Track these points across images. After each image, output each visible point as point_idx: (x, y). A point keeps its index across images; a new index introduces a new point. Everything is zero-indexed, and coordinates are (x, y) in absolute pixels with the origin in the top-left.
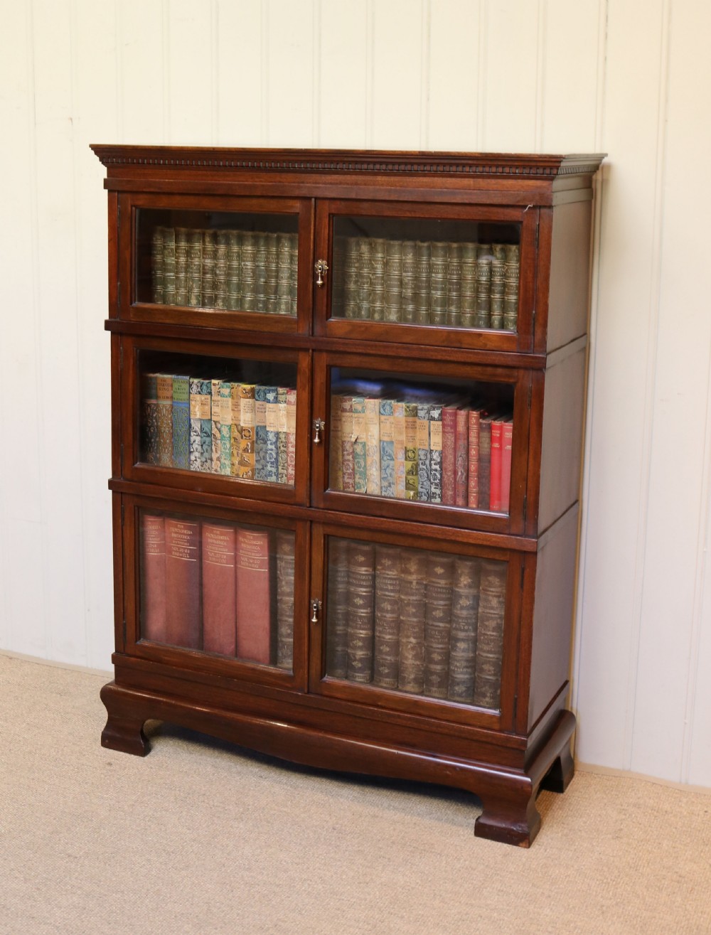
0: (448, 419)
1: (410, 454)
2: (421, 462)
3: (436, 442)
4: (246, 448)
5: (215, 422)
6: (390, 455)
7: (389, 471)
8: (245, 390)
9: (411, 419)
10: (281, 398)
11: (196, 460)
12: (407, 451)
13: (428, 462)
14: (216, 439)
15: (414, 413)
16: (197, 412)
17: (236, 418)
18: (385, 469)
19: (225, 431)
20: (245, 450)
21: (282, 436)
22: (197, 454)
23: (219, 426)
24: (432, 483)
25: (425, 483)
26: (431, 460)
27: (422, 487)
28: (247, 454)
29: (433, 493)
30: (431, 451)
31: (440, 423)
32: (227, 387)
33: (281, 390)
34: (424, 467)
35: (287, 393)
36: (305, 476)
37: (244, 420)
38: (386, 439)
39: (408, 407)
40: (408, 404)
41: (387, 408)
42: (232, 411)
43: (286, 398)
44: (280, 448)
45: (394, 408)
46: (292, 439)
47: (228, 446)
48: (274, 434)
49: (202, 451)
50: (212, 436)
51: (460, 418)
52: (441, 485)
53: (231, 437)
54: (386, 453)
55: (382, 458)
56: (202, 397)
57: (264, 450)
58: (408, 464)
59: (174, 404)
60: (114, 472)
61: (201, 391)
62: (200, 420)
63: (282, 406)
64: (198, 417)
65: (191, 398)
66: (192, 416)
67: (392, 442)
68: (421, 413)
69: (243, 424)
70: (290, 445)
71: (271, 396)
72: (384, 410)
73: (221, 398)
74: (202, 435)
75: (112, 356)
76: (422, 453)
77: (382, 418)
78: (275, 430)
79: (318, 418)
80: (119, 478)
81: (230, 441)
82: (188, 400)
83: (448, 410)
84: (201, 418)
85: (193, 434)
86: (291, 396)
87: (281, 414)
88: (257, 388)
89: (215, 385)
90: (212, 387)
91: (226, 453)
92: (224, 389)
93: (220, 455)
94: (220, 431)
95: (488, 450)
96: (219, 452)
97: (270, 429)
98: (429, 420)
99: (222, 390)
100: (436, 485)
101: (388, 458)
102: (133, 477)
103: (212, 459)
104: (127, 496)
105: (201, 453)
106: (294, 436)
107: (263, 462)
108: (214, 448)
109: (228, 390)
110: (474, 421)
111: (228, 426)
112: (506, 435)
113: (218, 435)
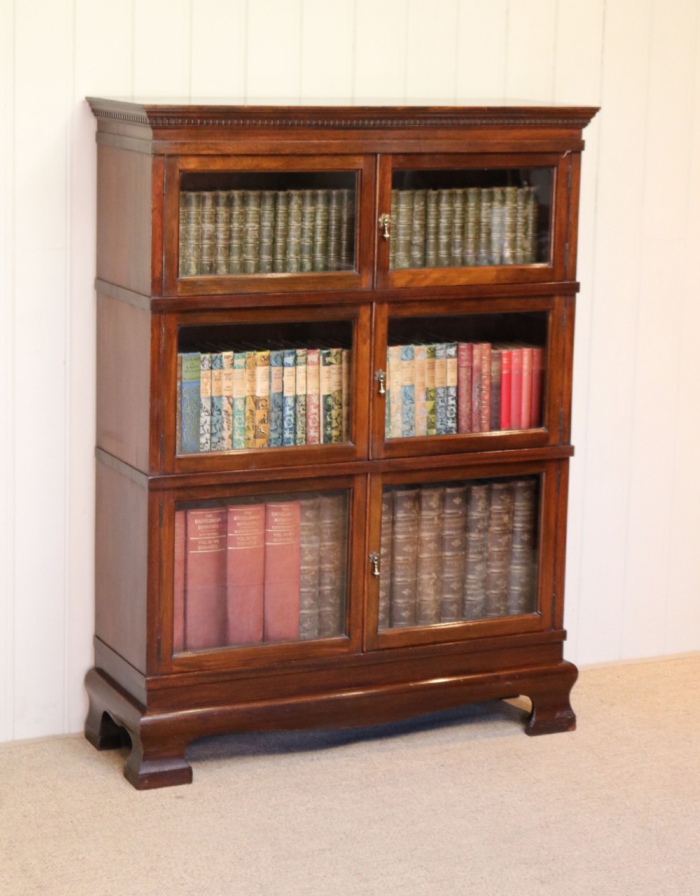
0: (464, 354)
1: (431, 394)
2: (440, 400)
3: (451, 380)
4: (264, 419)
5: (228, 398)
6: (411, 399)
7: (411, 414)
8: (264, 357)
9: (431, 360)
10: (300, 359)
11: (207, 443)
12: (428, 391)
13: (446, 398)
14: (229, 415)
15: (433, 354)
16: (206, 391)
17: (253, 390)
18: (408, 413)
19: (239, 405)
20: (263, 421)
21: (302, 399)
22: (208, 436)
23: (231, 400)
24: (448, 419)
25: (444, 420)
26: (448, 396)
27: (441, 424)
28: (264, 425)
29: (450, 428)
30: (448, 388)
31: (456, 359)
32: (244, 357)
33: (300, 352)
34: (443, 404)
35: (307, 354)
36: (366, 430)
37: (261, 390)
38: (408, 383)
39: (430, 349)
40: (429, 346)
41: (409, 352)
42: (247, 383)
43: (306, 359)
44: (300, 412)
45: (416, 351)
46: (315, 400)
47: (243, 420)
48: (292, 399)
49: (214, 431)
50: (223, 413)
51: (476, 352)
52: (457, 419)
53: (247, 410)
54: (408, 397)
55: (404, 403)
56: (216, 372)
57: (280, 418)
58: (430, 404)
59: (183, 385)
60: (152, 469)
61: (214, 367)
62: (212, 398)
63: (301, 368)
64: (209, 395)
65: (201, 376)
66: (202, 395)
67: (413, 386)
68: (440, 353)
69: (259, 394)
70: (312, 407)
71: (289, 360)
72: (407, 356)
73: (236, 370)
74: (215, 413)
75: (153, 338)
76: (440, 391)
77: (405, 363)
78: (294, 394)
79: (379, 369)
80: (158, 473)
81: (245, 414)
82: (199, 377)
83: (463, 346)
84: (213, 395)
85: (203, 414)
86: (314, 356)
87: (301, 376)
88: (274, 353)
89: (228, 357)
90: (224, 360)
91: (241, 428)
92: (239, 360)
93: (233, 432)
94: (232, 406)
95: (499, 378)
96: (231, 429)
97: (288, 394)
98: (447, 358)
99: (237, 362)
100: (453, 419)
101: (410, 401)
102: (174, 469)
103: (223, 439)
104: (166, 492)
105: (212, 434)
106: (317, 397)
107: (280, 430)
108: (225, 426)
109: (244, 360)
110: (487, 352)
111: (242, 399)
112: (515, 361)
113: (230, 411)
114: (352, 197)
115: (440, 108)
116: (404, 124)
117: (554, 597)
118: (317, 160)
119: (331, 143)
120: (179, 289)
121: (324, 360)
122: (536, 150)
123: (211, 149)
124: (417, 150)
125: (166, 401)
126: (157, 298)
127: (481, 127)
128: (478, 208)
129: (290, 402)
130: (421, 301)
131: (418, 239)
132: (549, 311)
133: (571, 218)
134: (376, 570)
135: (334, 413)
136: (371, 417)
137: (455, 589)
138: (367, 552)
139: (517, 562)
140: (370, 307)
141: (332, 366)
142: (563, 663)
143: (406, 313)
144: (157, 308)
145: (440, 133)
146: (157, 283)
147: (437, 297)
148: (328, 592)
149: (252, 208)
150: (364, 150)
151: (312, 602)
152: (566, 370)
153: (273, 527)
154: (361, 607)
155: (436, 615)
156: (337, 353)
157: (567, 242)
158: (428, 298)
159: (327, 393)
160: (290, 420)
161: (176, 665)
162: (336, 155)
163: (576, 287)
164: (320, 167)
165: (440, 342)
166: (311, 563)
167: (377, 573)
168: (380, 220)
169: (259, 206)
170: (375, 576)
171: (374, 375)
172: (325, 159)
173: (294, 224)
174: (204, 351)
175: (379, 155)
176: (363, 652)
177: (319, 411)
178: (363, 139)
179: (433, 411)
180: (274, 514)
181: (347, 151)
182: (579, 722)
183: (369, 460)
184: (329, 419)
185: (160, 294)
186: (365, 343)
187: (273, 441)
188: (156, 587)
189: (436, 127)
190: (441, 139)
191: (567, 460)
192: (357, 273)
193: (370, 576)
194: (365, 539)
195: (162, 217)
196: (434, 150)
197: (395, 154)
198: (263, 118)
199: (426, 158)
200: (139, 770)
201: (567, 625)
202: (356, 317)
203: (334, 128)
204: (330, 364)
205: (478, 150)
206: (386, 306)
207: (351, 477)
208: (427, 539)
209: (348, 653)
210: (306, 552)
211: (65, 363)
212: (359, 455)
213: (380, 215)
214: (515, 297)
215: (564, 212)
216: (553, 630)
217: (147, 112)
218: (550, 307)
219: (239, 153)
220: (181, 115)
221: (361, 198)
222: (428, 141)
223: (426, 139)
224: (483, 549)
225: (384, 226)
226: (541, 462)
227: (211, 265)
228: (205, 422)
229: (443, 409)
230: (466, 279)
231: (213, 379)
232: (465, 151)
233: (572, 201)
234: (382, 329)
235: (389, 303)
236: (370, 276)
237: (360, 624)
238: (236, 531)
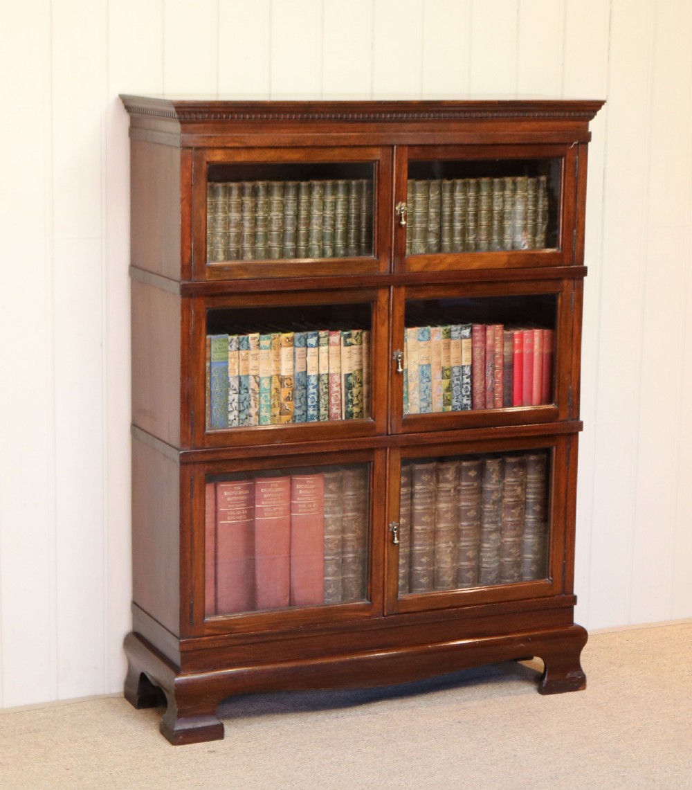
0: (478, 336)
1: (447, 373)
2: (455, 378)
3: (466, 359)
4: (288, 397)
5: (255, 377)
6: (428, 378)
7: (427, 392)
8: (288, 338)
9: (447, 341)
10: (323, 341)
11: (235, 419)
12: (443, 370)
13: (461, 377)
14: (255, 393)
15: (448, 335)
16: (234, 369)
17: (278, 369)
18: (425, 391)
19: (265, 384)
20: (288, 399)
21: (325, 378)
22: (236, 413)
23: (258, 379)
24: (463, 396)
25: (459, 397)
26: (463, 375)
27: (456, 401)
28: (289, 402)
29: (465, 405)
30: (463, 367)
31: (470, 340)
32: (270, 338)
33: (322, 333)
34: (458, 382)
35: (329, 335)
36: (385, 407)
37: (286, 369)
38: (425, 362)
39: (445, 330)
40: (445, 328)
41: (426, 333)
42: (273, 363)
43: (328, 340)
44: (322, 390)
45: (432, 332)
46: (336, 379)
47: (269, 398)
48: (315, 378)
49: (242, 408)
50: (250, 391)
51: (489, 333)
52: (472, 396)
53: (272, 388)
54: (425, 376)
55: (421, 381)
56: (243, 353)
57: (304, 396)
58: (446, 383)
59: (212, 365)
60: (183, 443)
61: (241, 348)
62: (239, 377)
63: (323, 349)
64: (237, 374)
65: (229, 356)
66: (230, 375)
67: (429, 365)
68: (454, 334)
69: (284, 373)
70: (334, 385)
71: (312, 341)
72: (423, 336)
73: (261, 351)
74: (242, 392)
75: (182, 321)
76: (456, 370)
77: (422, 344)
78: (317, 373)
79: (397, 349)
80: (189, 448)
81: (271, 392)
82: (228, 358)
83: (477, 327)
84: (241, 374)
85: (231, 392)
86: (336, 337)
87: (323, 356)
88: (298, 335)
89: (254, 338)
90: (251, 342)
91: (268, 406)
92: (265, 342)
93: (259, 408)
94: (259, 384)
95: (511, 357)
96: (258, 407)
97: (312, 373)
98: (462, 338)
99: (263, 343)
100: (468, 396)
101: (427, 380)
102: (204, 444)
103: (250, 416)
104: (197, 466)
105: (240, 412)
106: (338, 376)
107: (304, 407)
108: (252, 403)
109: (269, 341)
110: (500, 333)
111: (268, 378)
112: (527, 341)
113: (257, 390)
114: (370, 187)
115: (453, 102)
116: (419, 117)
117: (565, 564)
118: (337, 151)
119: (350, 136)
120: (207, 275)
121: (345, 341)
122: (544, 141)
123: (236, 142)
124: (431, 141)
125: (196, 380)
126: (187, 283)
127: (492, 120)
128: (491, 197)
129: (313, 381)
130: (435, 285)
131: (433, 227)
132: (558, 293)
133: (578, 205)
134: (396, 539)
135: (355, 391)
136: (390, 394)
137: (471, 557)
138: (387, 522)
139: (530, 531)
140: (387, 291)
141: (352, 347)
142: (574, 626)
143: (422, 296)
144: (187, 292)
145: (453, 126)
146: (186, 269)
147: (451, 281)
148: (351, 559)
149: (276, 198)
150: (382, 141)
151: (336, 569)
152: (575, 349)
153: (298, 499)
154: (381, 573)
155: (453, 581)
156: (358, 333)
157: (574, 229)
158: (443, 282)
159: (348, 372)
160: (313, 398)
161: (208, 629)
162: (355, 146)
163: (584, 271)
164: (340, 158)
165: (456, 324)
166: (335, 533)
167: (396, 541)
168: (397, 208)
169: (283, 195)
170: (395, 544)
171: (392, 355)
172: (344, 151)
173: (316, 213)
174: (232, 333)
175: (395, 147)
176: (384, 616)
177: (341, 389)
178: (380, 132)
179: (449, 389)
180: (298, 486)
181: (365, 143)
182: (589, 681)
183: (388, 435)
184: (350, 397)
185: (190, 279)
186: (383, 324)
187: (297, 418)
188: (188, 554)
189: (449, 120)
190: (455, 131)
191: (577, 434)
192: (375, 258)
193: (390, 543)
194: (385, 509)
195: (191, 206)
196: (448, 141)
197: (410, 146)
198: (285, 112)
199: (440, 150)
200: (174, 727)
201: (577, 590)
202: (375, 300)
203: (353, 121)
204: (351, 344)
205: (489, 141)
206: (403, 290)
207: (371, 451)
208: (444, 510)
209: (369, 617)
210: (330, 522)
211: (101, 345)
212: (378, 430)
213: (397, 203)
214: (526, 281)
215: (571, 200)
216: (563, 595)
217: (176, 107)
218: (559, 290)
219: (263, 145)
220: (207, 110)
221: (378, 188)
222: (441, 133)
223: (440, 131)
224: (497, 519)
225: (401, 214)
226: (552, 437)
227: (238, 252)
228: (233, 400)
229: (458, 387)
230: (479, 264)
231: (240, 360)
232: (478, 142)
233: (580, 190)
234: (400, 311)
235: (406, 286)
236: (388, 261)
237: (381, 589)
238: (263, 503)
